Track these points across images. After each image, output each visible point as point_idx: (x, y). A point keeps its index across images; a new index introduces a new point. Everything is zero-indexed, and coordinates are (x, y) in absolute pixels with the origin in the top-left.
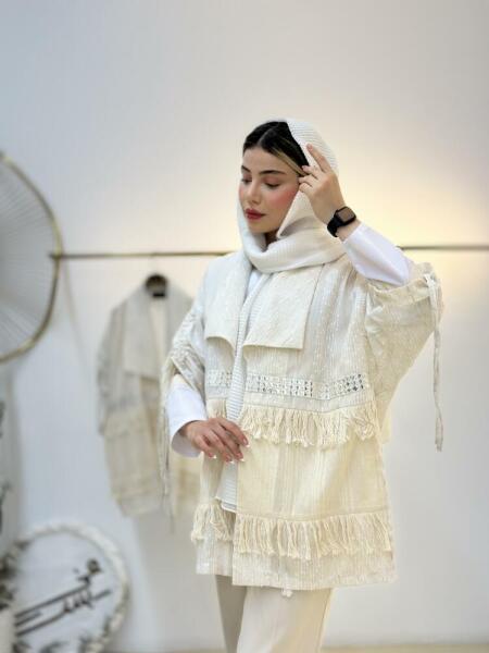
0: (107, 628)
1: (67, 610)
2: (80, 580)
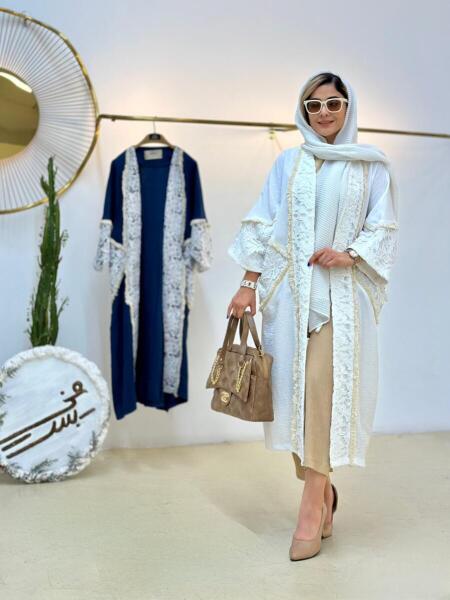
0: (95, 443)
1: (54, 430)
2: (66, 401)
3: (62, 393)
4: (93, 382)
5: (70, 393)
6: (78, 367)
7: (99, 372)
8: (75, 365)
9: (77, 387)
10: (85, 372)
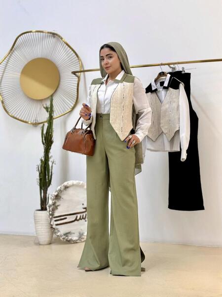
1: (76, 220)
2: (84, 208)
3: (83, 204)
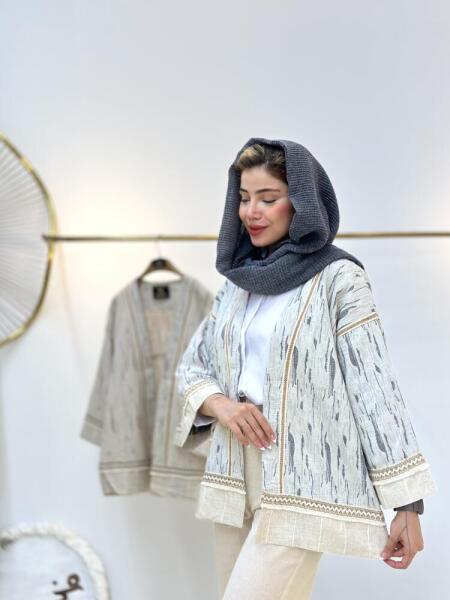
2: (58, 593)
3: (55, 583)
4: (92, 580)
5: (63, 585)
6: (80, 557)
7: (101, 569)
8: (77, 553)
9: (73, 581)
10: (85, 564)
